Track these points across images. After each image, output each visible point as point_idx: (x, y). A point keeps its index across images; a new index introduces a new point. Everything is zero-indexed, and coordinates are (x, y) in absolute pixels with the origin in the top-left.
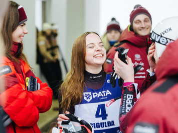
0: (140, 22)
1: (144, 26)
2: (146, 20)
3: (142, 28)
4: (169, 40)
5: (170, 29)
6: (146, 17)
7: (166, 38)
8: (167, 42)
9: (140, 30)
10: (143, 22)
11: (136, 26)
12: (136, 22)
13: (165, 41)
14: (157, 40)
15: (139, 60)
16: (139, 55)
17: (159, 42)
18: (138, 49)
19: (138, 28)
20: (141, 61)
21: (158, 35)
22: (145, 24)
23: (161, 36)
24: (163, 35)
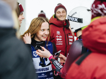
0: (60, 12)
1: (62, 15)
2: (64, 12)
3: (61, 16)
4: (75, 18)
5: (76, 13)
6: (64, 10)
7: (74, 18)
8: (75, 19)
9: (60, 17)
10: (61, 12)
11: (58, 15)
12: (58, 13)
13: (74, 19)
14: (70, 19)
15: (59, 34)
16: (59, 32)
17: (71, 20)
18: (59, 28)
19: (59, 16)
20: (60, 35)
21: (70, 17)
22: (62, 14)
23: (72, 17)
24: (72, 16)
